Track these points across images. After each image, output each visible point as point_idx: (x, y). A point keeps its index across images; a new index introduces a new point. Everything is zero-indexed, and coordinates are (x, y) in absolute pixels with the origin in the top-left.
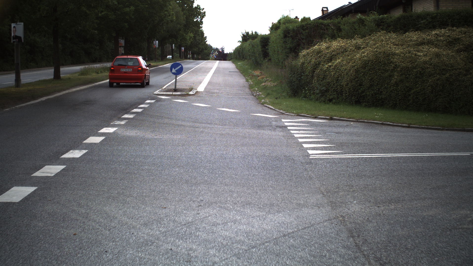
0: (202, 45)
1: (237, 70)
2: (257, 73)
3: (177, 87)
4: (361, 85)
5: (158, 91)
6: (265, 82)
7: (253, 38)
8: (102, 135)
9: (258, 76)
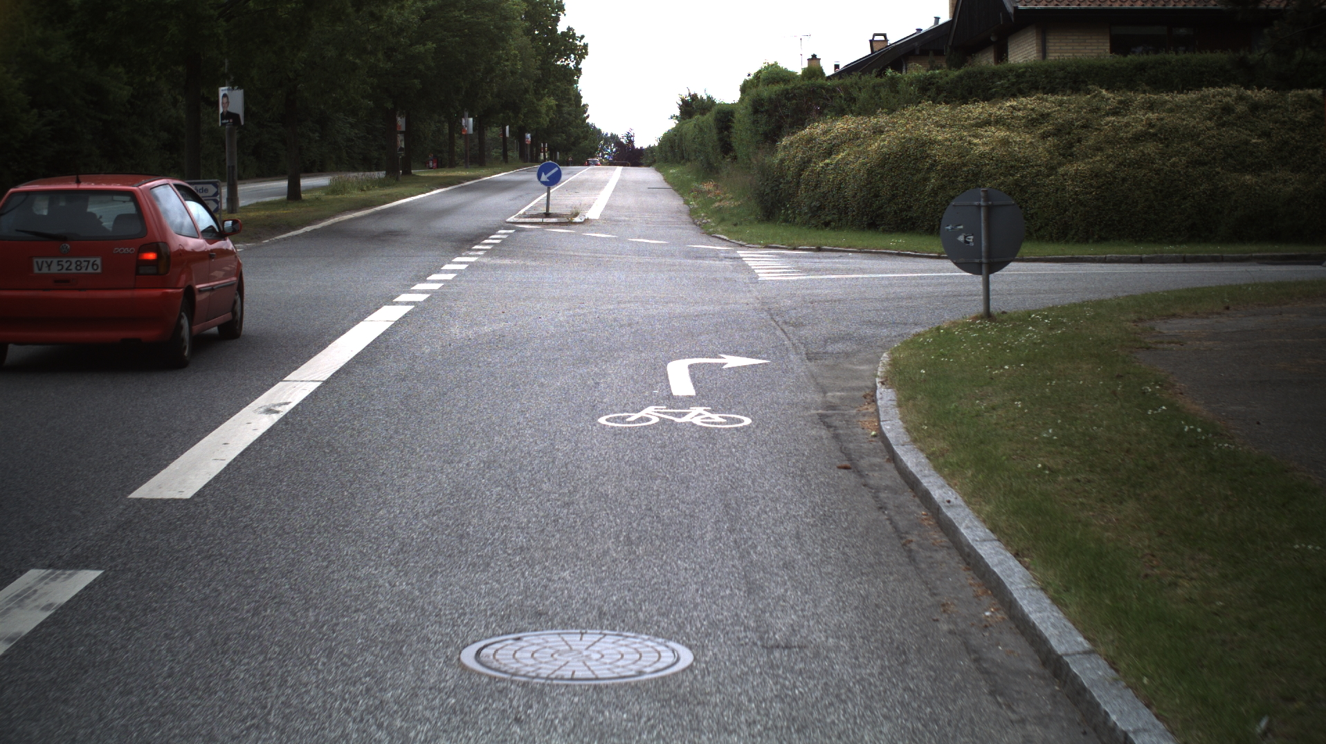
0: (577, 127)
1: (666, 185)
2: (708, 186)
3: (550, 211)
4: (876, 196)
5: (513, 217)
6: (720, 201)
7: (704, 109)
8: (461, 263)
9: (709, 192)
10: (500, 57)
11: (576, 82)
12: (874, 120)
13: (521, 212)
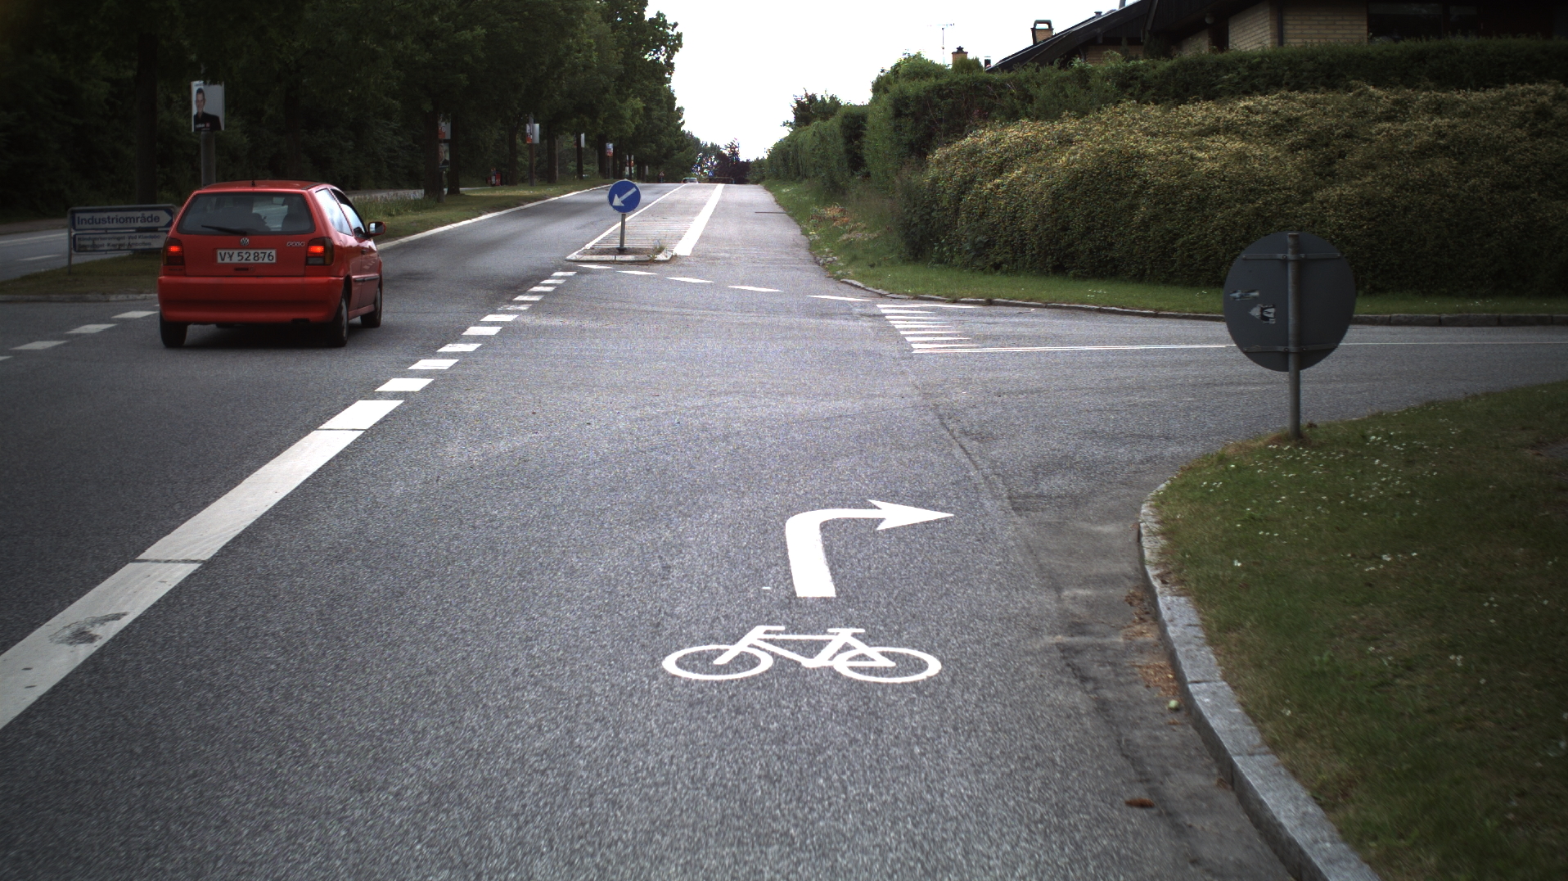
0: (670, 136)
1: (777, 209)
2: (832, 211)
3: (626, 245)
4: (1065, 229)
5: (575, 253)
6: (850, 231)
7: (825, 113)
8: (493, 324)
9: (834, 219)
10: (569, 48)
11: (669, 81)
12: (1058, 127)
13: (588, 246)
